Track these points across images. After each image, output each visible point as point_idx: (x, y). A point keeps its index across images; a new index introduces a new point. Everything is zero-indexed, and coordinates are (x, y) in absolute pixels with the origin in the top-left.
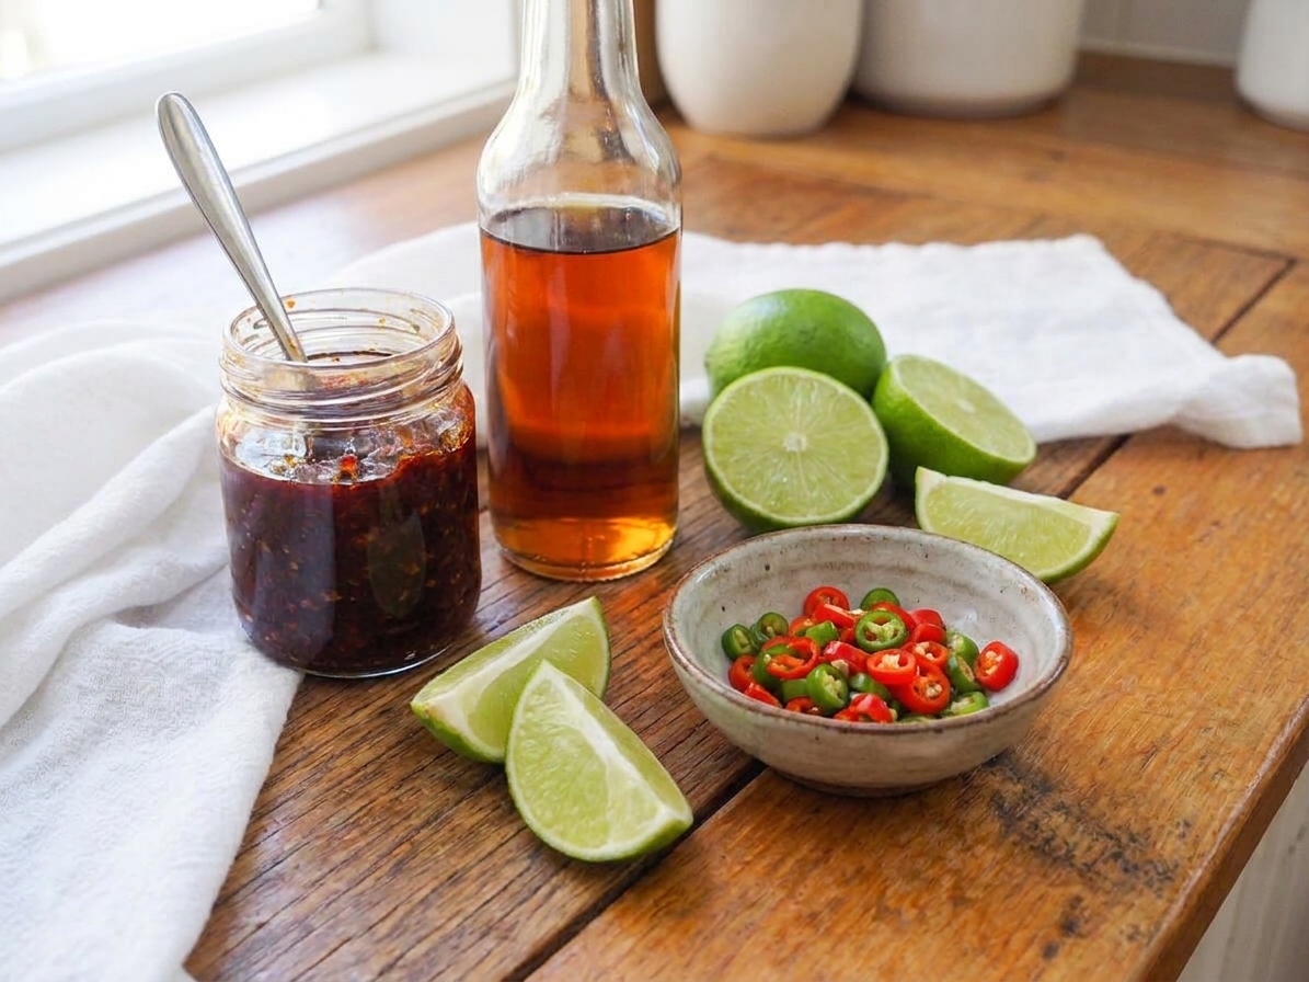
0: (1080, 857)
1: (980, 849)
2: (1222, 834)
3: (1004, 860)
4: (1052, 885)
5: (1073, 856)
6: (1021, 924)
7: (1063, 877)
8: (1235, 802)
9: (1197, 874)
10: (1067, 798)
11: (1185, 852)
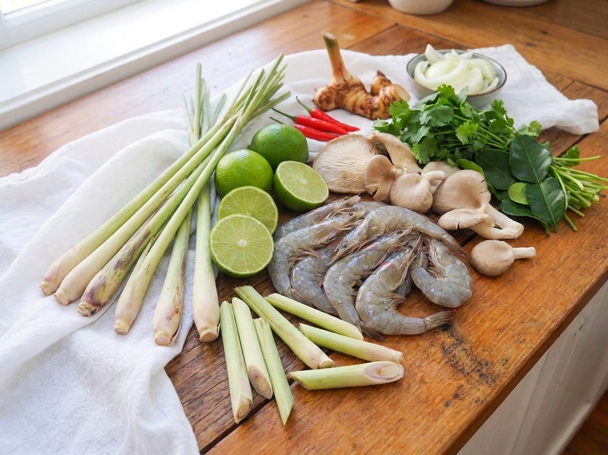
0: (467, 369)
1: (433, 364)
2: (517, 365)
3: (440, 369)
4: (455, 380)
5: (464, 369)
6: (441, 393)
7: (459, 377)
8: (525, 353)
9: (505, 380)
10: (467, 347)
11: (503, 371)
